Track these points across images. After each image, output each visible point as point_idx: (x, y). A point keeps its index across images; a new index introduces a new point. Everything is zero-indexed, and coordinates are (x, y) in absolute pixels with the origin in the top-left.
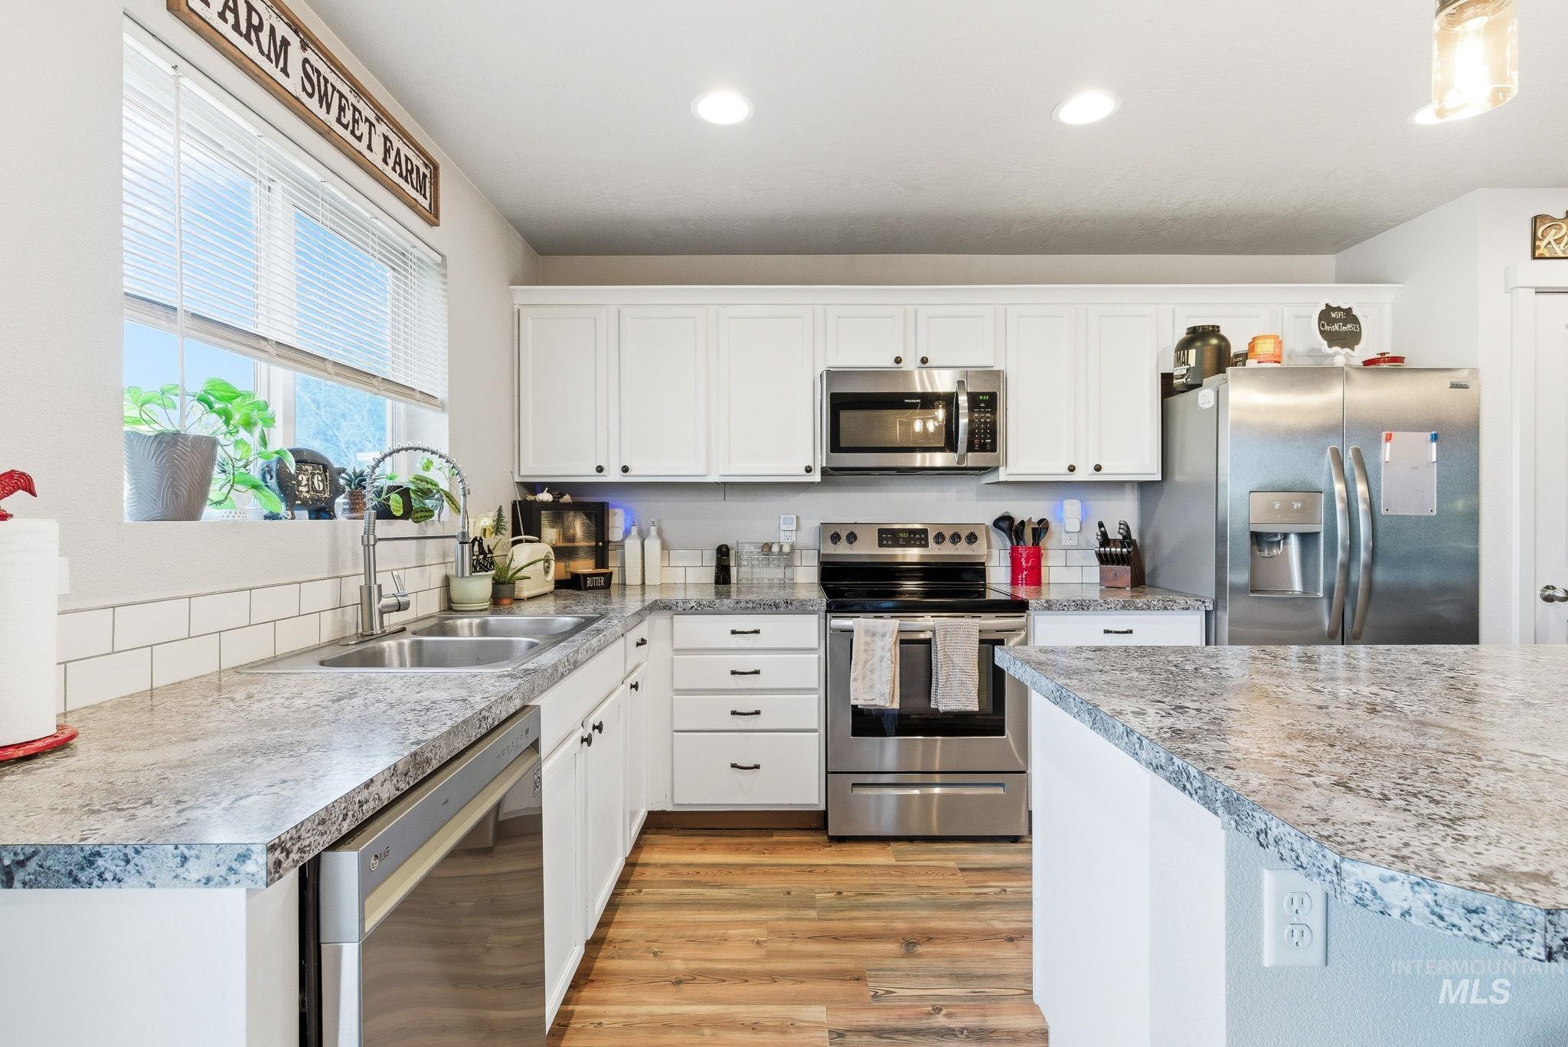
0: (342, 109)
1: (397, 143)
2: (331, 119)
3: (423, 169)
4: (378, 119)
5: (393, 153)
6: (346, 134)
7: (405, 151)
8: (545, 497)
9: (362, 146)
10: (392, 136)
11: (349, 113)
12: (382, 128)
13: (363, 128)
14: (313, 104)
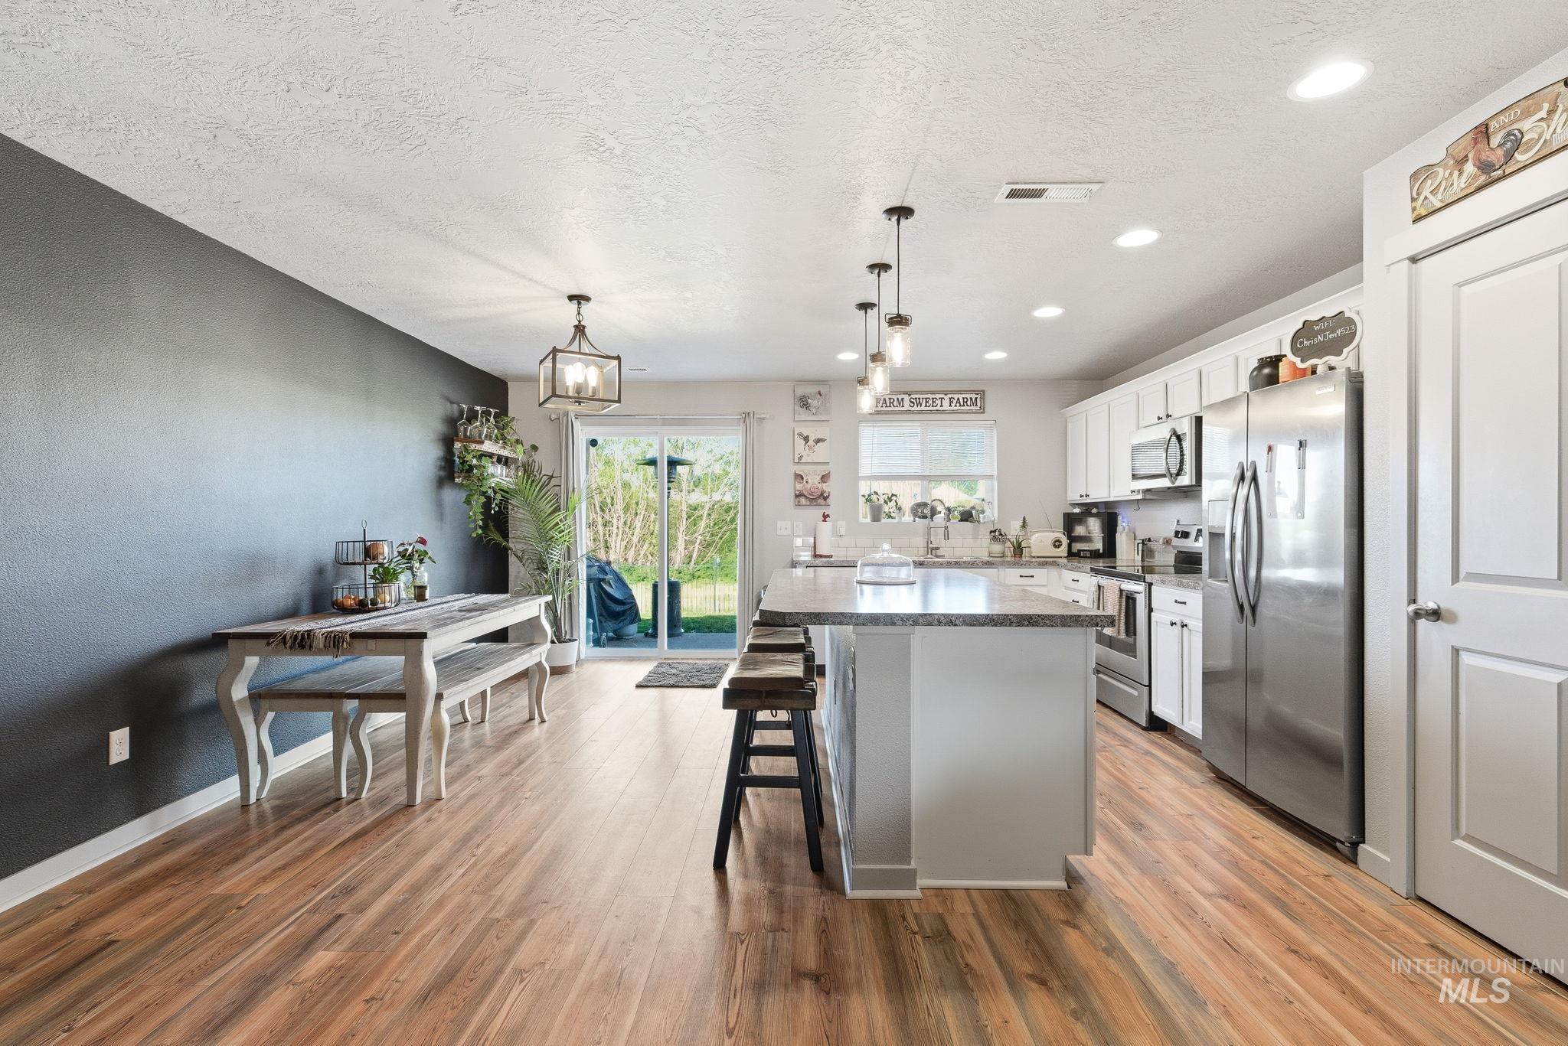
0: (927, 402)
1: (956, 396)
2: (923, 408)
3: (974, 396)
4: (946, 395)
5: (955, 402)
6: (931, 408)
7: (961, 397)
8: (1077, 510)
9: (938, 408)
10: (953, 396)
11: (930, 402)
12: (947, 398)
13: (938, 402)
14: (915, 408)
